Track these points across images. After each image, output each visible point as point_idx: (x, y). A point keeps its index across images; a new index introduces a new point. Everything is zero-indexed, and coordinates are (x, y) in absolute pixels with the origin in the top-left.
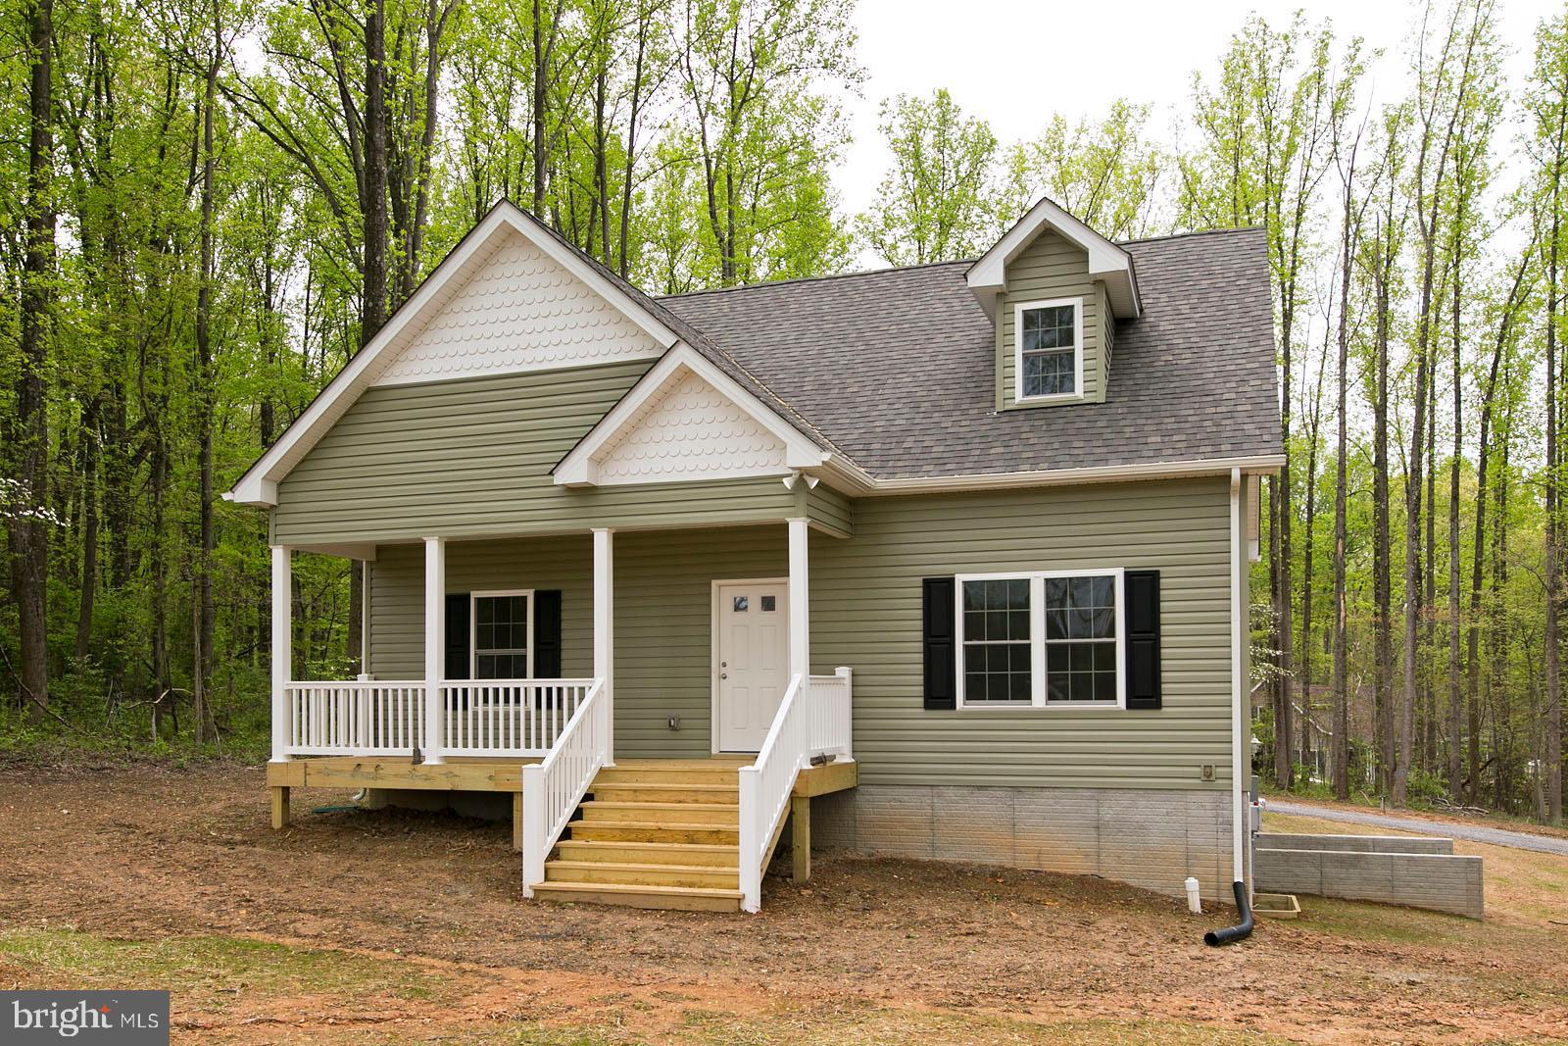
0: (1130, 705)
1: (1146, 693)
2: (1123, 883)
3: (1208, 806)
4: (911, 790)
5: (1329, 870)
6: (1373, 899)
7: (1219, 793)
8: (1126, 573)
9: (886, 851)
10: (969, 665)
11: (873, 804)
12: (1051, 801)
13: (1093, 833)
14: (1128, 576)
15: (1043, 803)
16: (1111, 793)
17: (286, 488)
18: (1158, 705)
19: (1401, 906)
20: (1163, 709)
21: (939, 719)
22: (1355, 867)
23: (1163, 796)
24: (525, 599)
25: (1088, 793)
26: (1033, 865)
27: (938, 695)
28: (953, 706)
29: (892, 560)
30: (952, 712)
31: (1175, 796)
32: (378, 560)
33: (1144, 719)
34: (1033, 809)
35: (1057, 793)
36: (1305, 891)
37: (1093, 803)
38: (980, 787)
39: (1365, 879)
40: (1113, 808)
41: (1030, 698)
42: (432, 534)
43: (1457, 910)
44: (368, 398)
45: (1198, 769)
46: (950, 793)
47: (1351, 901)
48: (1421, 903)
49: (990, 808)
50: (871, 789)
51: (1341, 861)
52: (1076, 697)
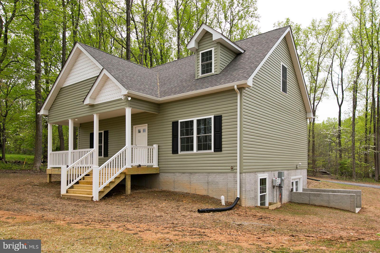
0: (214, 151)
1: (218, 148)
2: (213, 197)
3: (232, 177)
4: (169, 174)
5: (312, 197)
6: (324, 205)
7: (234, 174)
8: (214, 116)
9: (165, 188)
10: (182, 143)
11: (163, 177)
12: (198, 176)
13: (207, 184)
14: (215, 117)
15: (197, 176)
16: (211, 174)
17: (50, 111)
18: (221, 151)
19: (331, 208)
20: (222, 152)
21: (175, 156)
22: (319, 197)
23: (222, 174)
24: (102, 133)
25: (206, 174)
26: (194, 192)
27: (175, 151)
28: (178, 153)
29: (167, 118)
30: (177, 154)
31: (225, 174)
32: (80, 126)
33: (218, 154)
34: (195, 178)
35: (199, 174)
36: (305, 203)
37: (207, 177)
38: (184, 173)
39: (322, 200)
40: (211, 178)
41: (193, 150)
42: (69, 118)
43: (347, 209)
44: (61, 90)
45: (230, 167)
46: (177, 174)
47: (317, 206)
48: (337, 207)
49: (185, 178)
50: (162, 174)
51: (315, 195)
52: (204, 149)
